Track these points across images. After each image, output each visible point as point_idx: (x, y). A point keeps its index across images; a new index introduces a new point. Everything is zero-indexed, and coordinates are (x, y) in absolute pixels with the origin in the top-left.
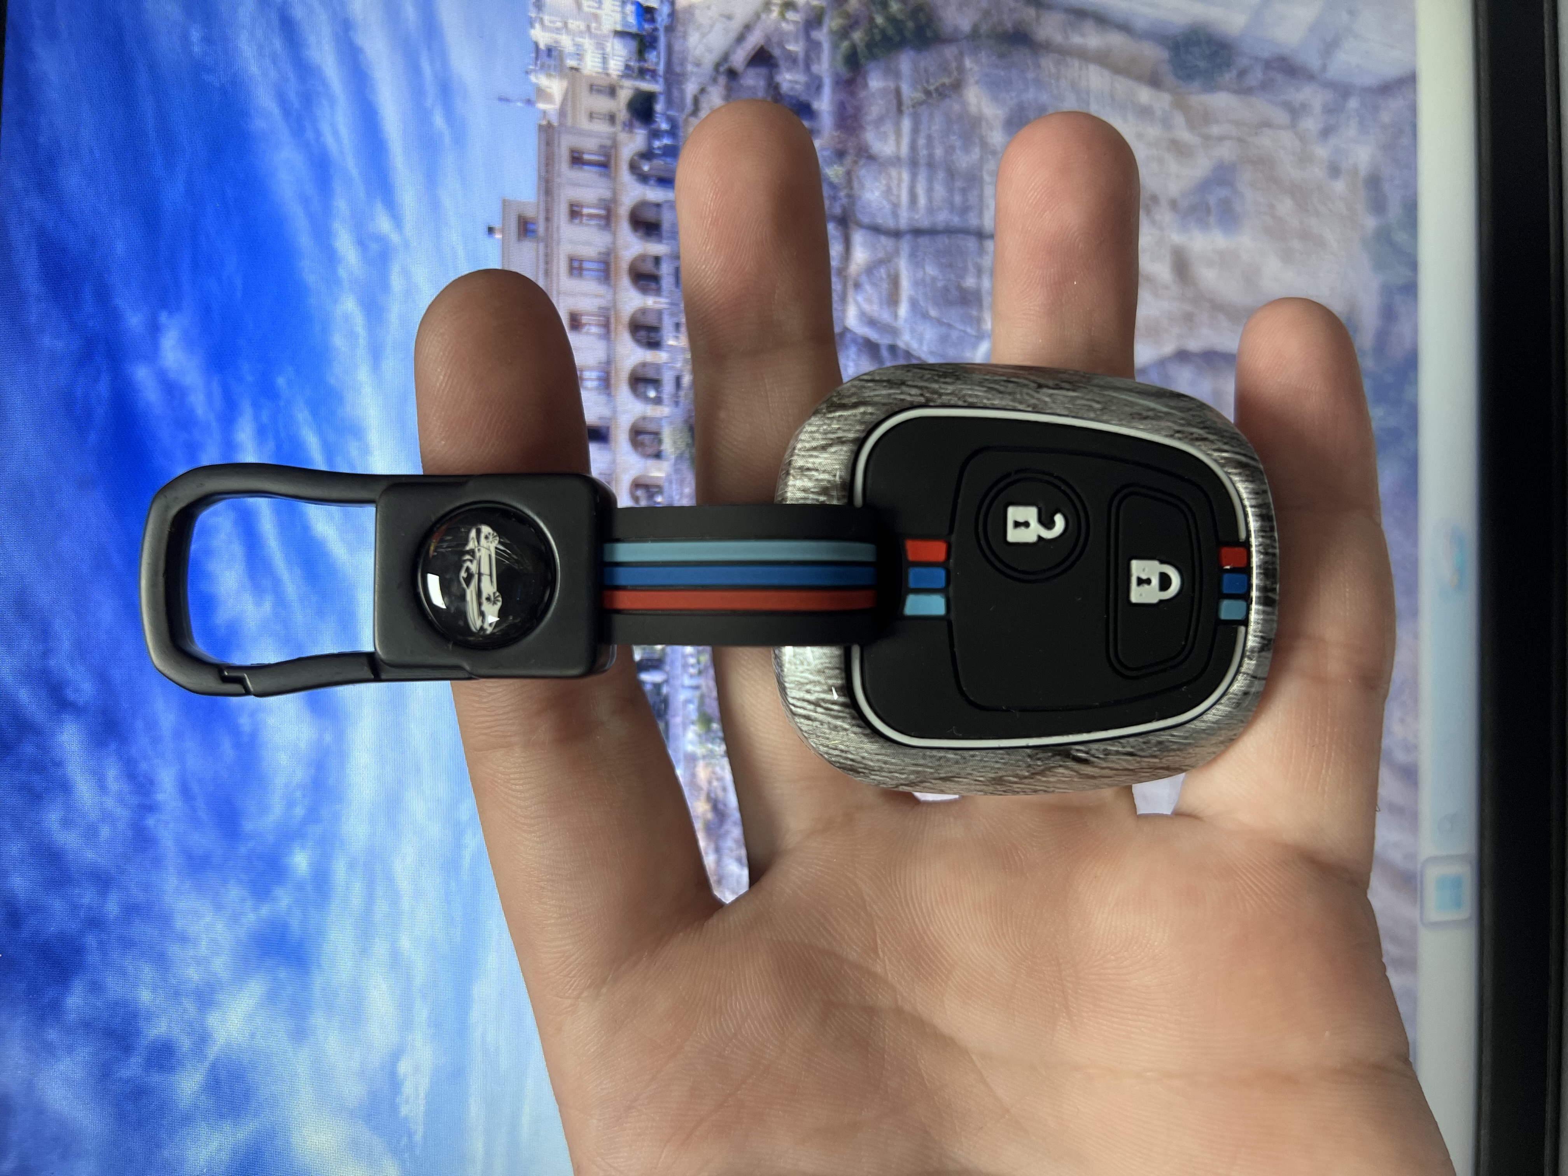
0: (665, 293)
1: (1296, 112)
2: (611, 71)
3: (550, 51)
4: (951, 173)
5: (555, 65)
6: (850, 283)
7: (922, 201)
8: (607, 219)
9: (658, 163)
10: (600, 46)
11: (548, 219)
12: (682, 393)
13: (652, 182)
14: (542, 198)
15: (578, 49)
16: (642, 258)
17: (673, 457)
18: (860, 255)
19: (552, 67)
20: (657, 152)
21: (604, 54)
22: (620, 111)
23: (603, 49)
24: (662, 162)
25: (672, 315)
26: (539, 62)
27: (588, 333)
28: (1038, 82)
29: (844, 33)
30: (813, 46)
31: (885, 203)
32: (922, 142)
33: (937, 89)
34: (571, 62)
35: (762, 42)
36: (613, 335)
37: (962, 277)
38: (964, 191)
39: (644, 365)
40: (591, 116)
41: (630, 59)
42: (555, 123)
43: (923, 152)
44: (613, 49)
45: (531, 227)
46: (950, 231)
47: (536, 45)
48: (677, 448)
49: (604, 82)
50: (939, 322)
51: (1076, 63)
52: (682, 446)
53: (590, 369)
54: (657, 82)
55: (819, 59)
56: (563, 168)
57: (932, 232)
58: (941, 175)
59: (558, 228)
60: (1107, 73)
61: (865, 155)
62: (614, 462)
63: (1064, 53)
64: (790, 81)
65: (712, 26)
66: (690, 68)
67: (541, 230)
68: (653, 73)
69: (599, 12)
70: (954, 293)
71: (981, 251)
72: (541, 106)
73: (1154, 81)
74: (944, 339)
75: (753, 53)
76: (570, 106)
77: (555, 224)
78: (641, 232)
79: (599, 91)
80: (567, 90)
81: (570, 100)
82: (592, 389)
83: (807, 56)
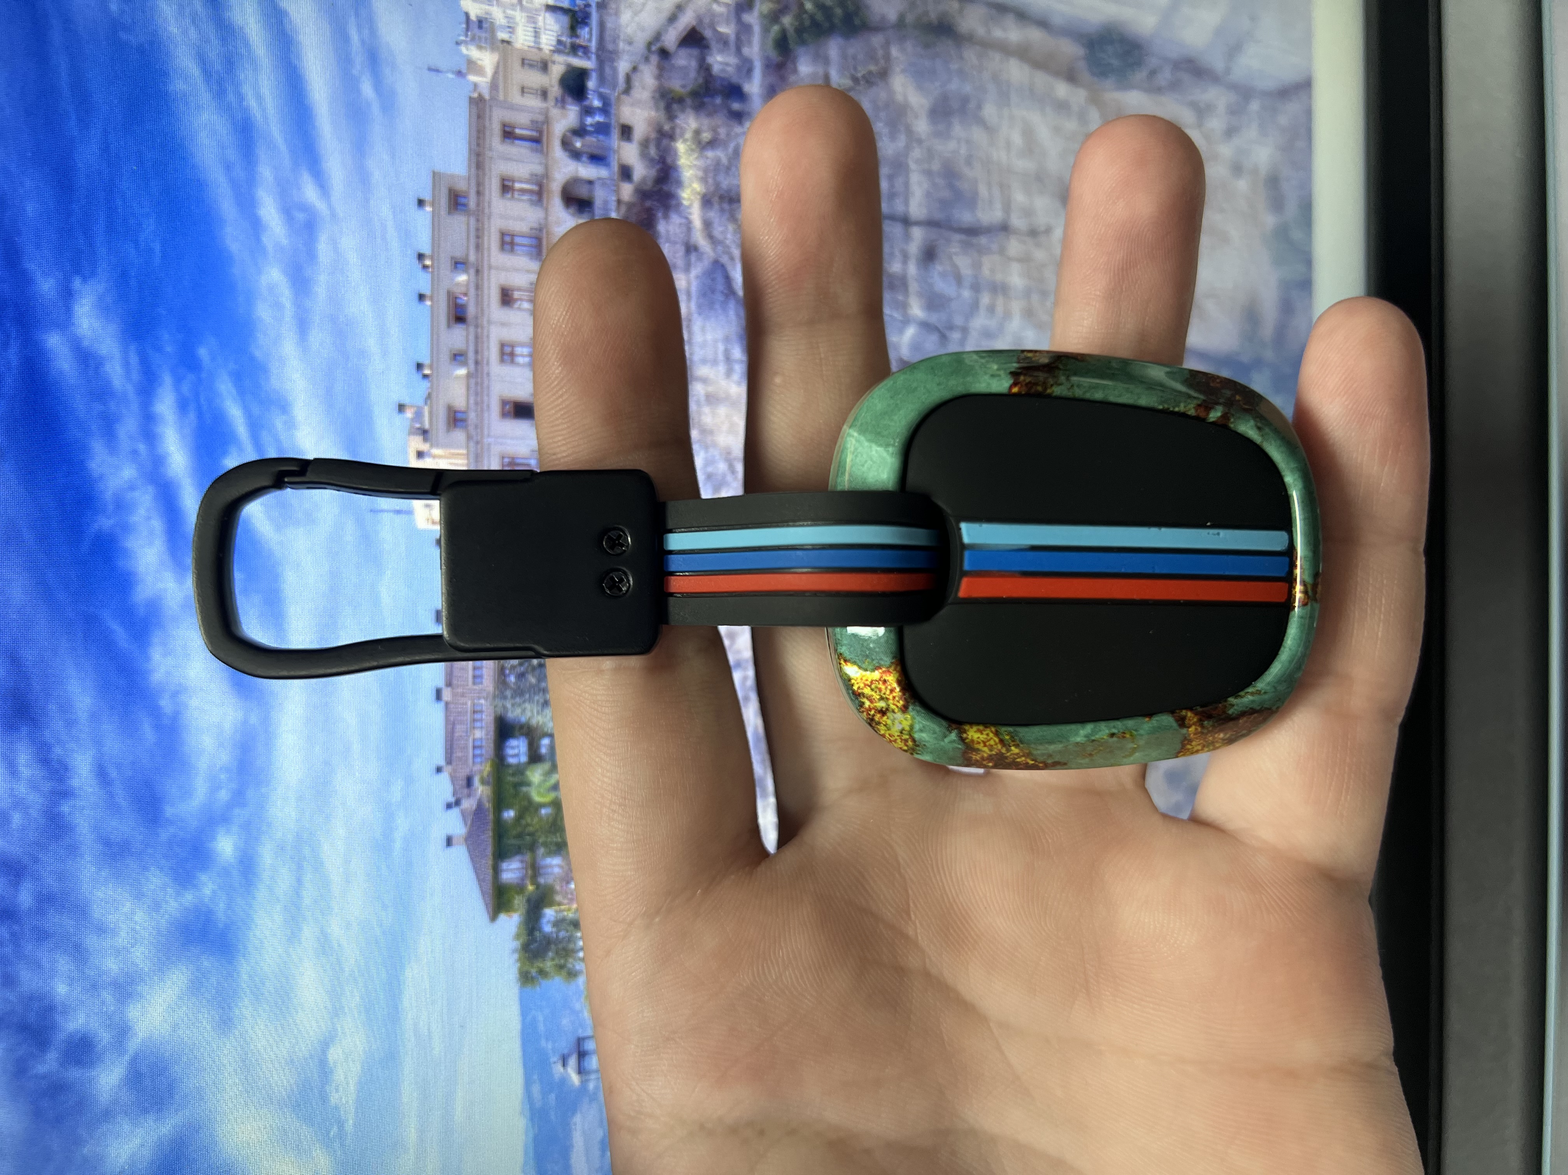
1: (1202, 112)
2: (543, 46)
3: (480, 22)
5: (486, 39)
8: (539, 195)
9: (591, 139)
10: (532, 20)
11: (479, 193)
13: (584, 159)
14: (473, 170)
15: (508, 22)
19: (483, 40)
20: (589, 129)
21: (535, 28)
22: (552, 86)
23: (535, 23)
24: (594, 139)
26: (469, 33)
27: (519, 309)
28: (961, 72)
29: (774, 17)
30: (744, 29)
33: (864, 77)
34: (502, 35)
35: (694, 23)
38: (891, 178)
40: (523, 90)
41: (562, 35)
42: (487, 96)
44: (544, 23)
45: (463, 201)
47: (467, 15)
49: (534, 56)
51: (997, 56)
53: (522, 345)
54: (589, 59)
55: (750, 43)
56: (495, 141)
59: (489, 203)
60: (1026, 69)
63: (987, 45)
64: (721, 63)
66: (622, 45)
67: (472, 203)
68: (586, 50)
71: (907, 237)
72: (472, 78)
73: (1071, 77)
75: (684, 34)
76: (501, 78)
77: (487, 198)
78: (572, 210)
79: (531, 66)
80: (498, 63)
81: (501, 73)
82: (523, 365)
83: (738, 38)
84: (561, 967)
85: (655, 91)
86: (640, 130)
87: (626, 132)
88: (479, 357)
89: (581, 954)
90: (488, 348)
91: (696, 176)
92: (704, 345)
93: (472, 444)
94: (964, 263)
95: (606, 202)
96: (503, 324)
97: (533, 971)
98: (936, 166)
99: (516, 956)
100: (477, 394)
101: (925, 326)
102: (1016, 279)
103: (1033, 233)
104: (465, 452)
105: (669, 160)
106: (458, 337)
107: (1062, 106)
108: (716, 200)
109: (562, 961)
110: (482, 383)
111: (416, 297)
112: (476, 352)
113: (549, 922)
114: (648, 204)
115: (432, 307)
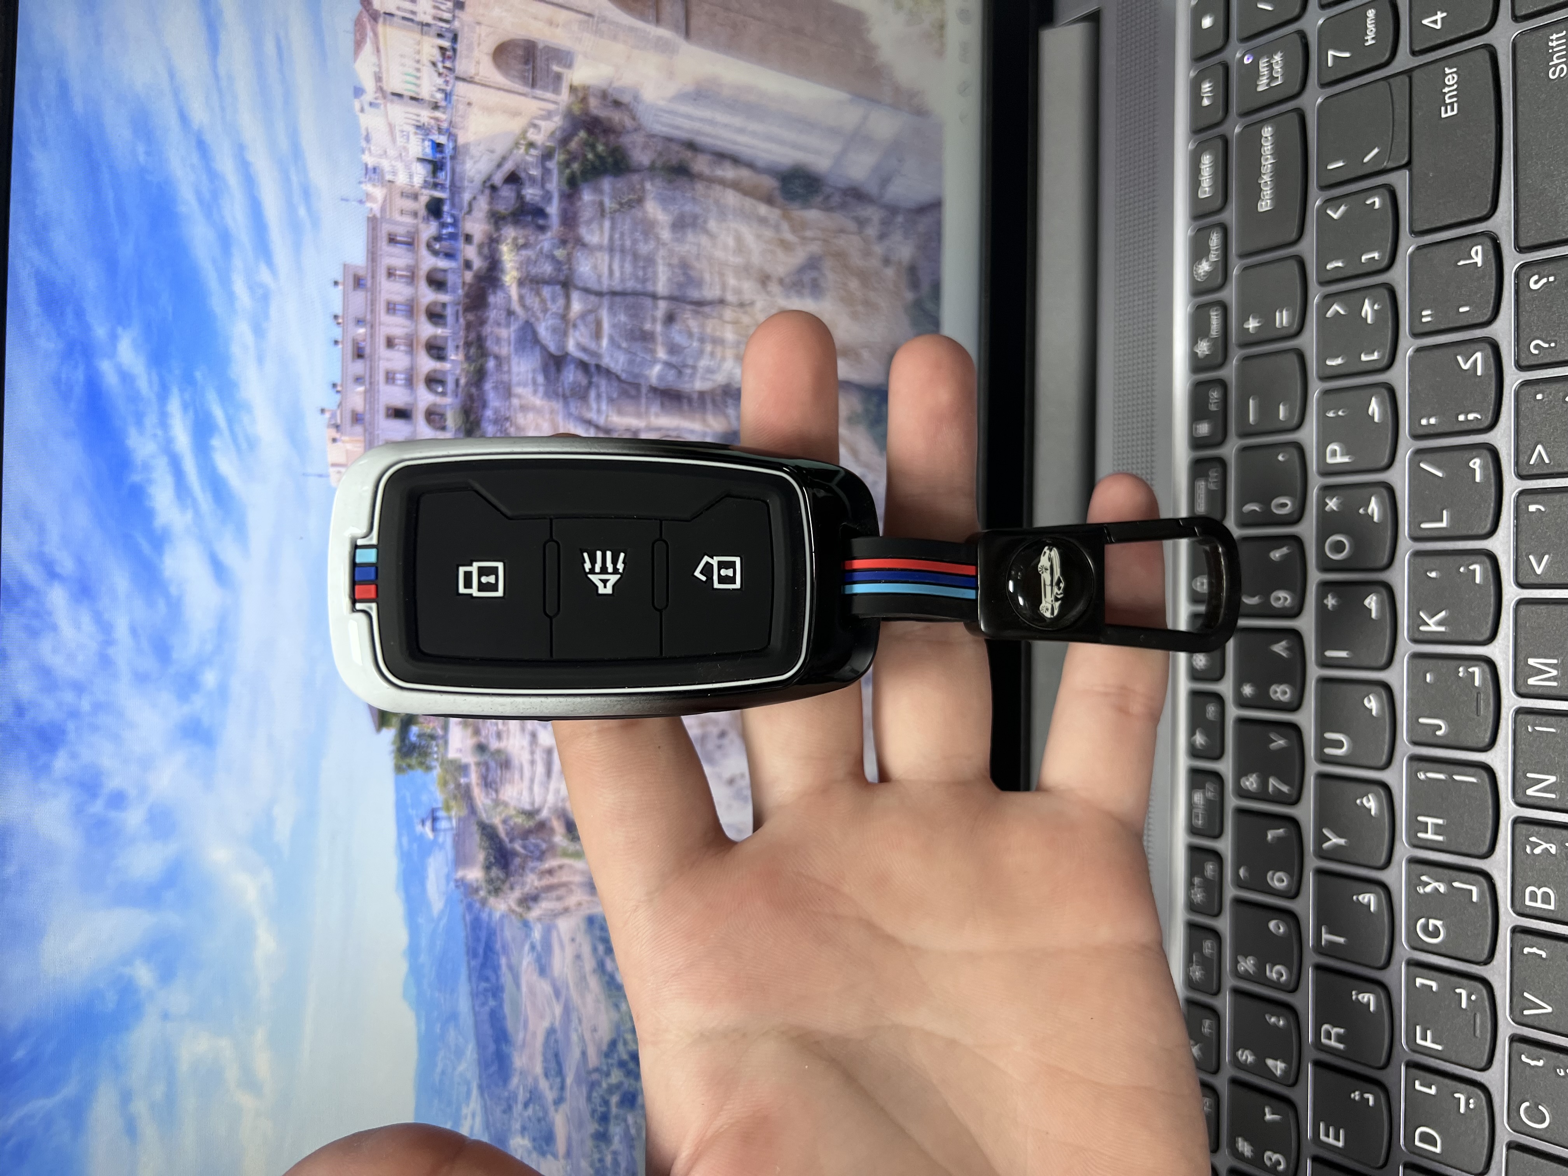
0: (449, 327)
1: (862, 223)
2: (415, 184)
3: (375, 169)
4: (636, 256)
6: (571, 324)
7: (617, 274)
8: (411, 278)
9: (444, 243)
10: (408, 167)
11: (373, 277)
12: (460, 390)
13: (441, 255)
14: (370, 263)
15: (393, 169)
16: (435, 303)
17: (454, 430)
18: (577, 306)
19: (377, 180)
20: (444, 237)
21: (410, 172)
22: (420, 210)
23: (410, 169)
24: (447, 243)
25: (454, 340)
26: (367, 177)
27: (398, 350)
28: (694, 199)
29: (567, 164)
30: (546, 172)
31: (592, 274)
32: (617, 236)
33: (626, 203)
34: (388, 177)
35: (513, 169)
36: (415, 352)
37: (642, 323)
38: (644, 268)
39: (435, 371)
40: (402, 212)
41: (427, 177)
42: (378, 215)
43: (618, 243)
44: (416, 169)
45: (362, 282)
46: (635, 294)
47: (366, 165)
48: (455, 425)
49: (410, 190)
50: (627, 351)
51: (718, 188)
52: (460, 422)
53: (400, 373)
54: (444, 192)
55: (550, 180)
56: (384, 245)
57: (623, 294)
58: (629, 258)
59: (380, 283)
60: (738, 195)
61: (580, 243)
62: (415, 431)
63: (711, 181)
64: (531, 194)
65: (481, 157)
66: (466, 183)
67: (369, 283)
68: (442, 186)
69: (406, 145)
70: (638, 333)
71: (655, 307)
73: (769, 200)
74: (631, 362)
75: (507, 175)
76: (388, 206)
77: (378, 281)
78: (433, 287)
79: (408, 197)
80: (386, 196)
81: (388, 201)
82: (400, 386)
83: (543, 179)
84: (421, 764)
85: (488, 212)
86: (478, 237)
87: (468, 238)
88: (373, 380)
89: (435, 756)
90: (379, 373)
91: (513, 268)
92: (518, 374)
93: (367, 435)
94: (693, 324)
95: (455, 283)
96: (388, 360)
97: (404, 765)
98: (675, 261)
99: (393, 755)
100: (370, 402)
101: (668, 365)
102: (729, 335)
103: (742, 305)
104: (361, 438)
105: (497, 257)
106: (359, 367)
107: (763, 221)
108: (527, 282)
109: (423, 760)
110: (374, 397)
111: (333, 343)
112: (371, 376)
113: (415, 734)
114: (483, 284)
115: (343, 348)
